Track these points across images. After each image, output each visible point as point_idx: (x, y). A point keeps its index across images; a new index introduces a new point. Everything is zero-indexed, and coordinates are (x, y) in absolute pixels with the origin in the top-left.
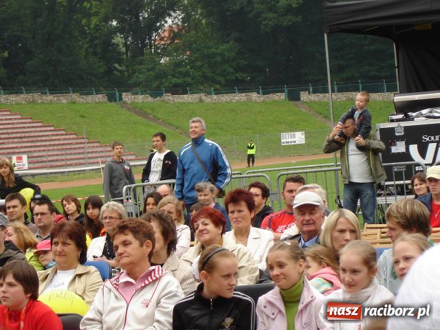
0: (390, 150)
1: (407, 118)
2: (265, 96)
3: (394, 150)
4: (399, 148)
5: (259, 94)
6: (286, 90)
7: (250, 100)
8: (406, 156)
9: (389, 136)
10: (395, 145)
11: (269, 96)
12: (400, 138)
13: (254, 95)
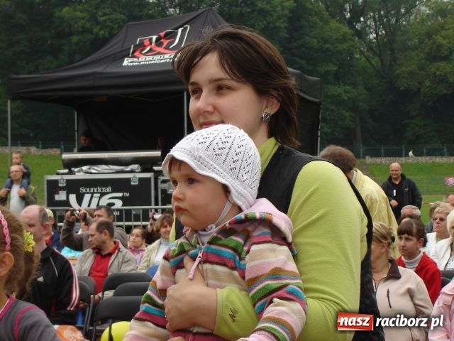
0: (54, 198)
1: (71, 172)
2: (43, 150)
3: (57, 198)
4: (61, 196)
5: (38, 147)
6: (62, 147)
7: (29, 153)
8: (67, 203)
9: (53, 187)
10: (58, 193)
11: (46, 150)
12: (63, 189)
13: (33, 149)
